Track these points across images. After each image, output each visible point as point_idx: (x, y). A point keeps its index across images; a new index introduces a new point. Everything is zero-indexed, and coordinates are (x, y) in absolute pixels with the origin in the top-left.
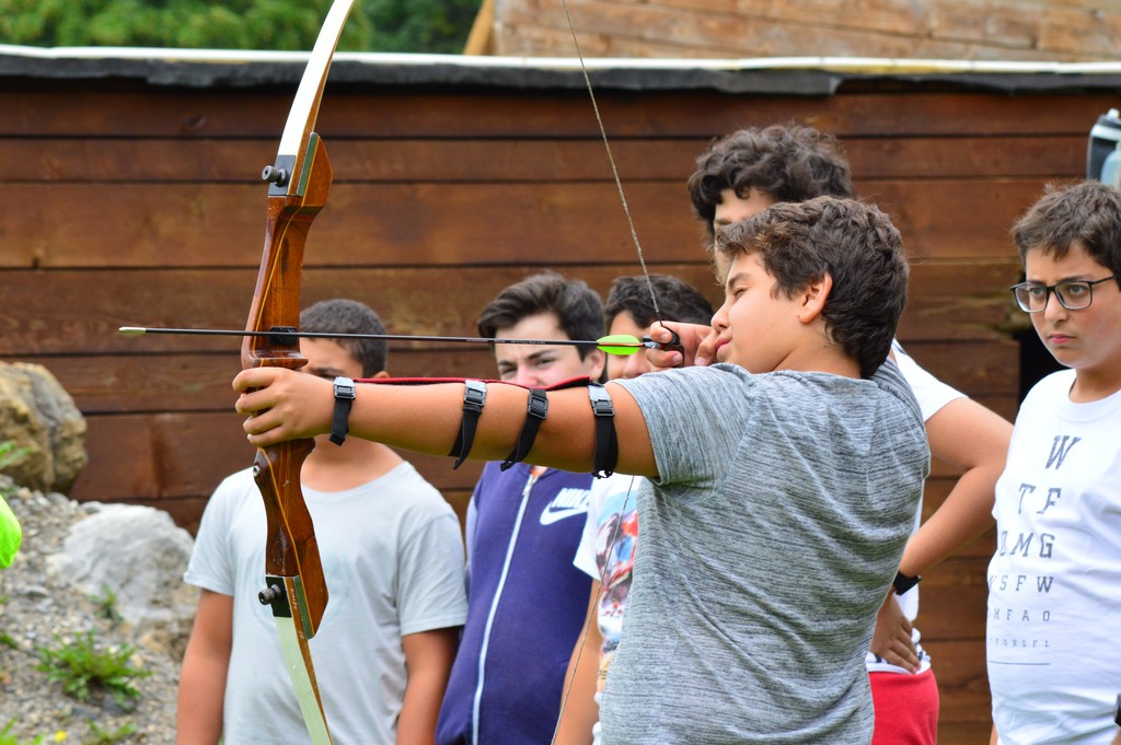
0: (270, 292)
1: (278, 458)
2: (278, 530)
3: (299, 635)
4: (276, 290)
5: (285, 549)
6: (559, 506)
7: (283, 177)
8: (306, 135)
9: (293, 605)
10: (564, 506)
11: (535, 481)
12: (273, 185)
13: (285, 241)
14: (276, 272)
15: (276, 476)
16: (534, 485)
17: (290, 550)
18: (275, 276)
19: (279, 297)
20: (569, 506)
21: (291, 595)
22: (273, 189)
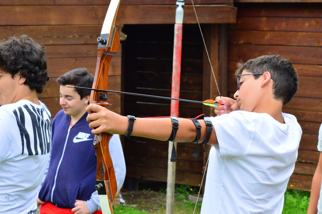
0: (99, 81)
1: (103, 138)
2: (102, 164)
3: (109, 201)
4: (101, 80)
5: (104, 171)
6: (79, 137)
7: (104, 41)
8: (112, 27)
9: (107, 190)
10: (80, 138)
11: (71, 127)
12: (100, 44)
13: (104, 64)
14: (101, 74)
15: (102, 145)
16: (71, 129)
17: (106, 171)
18: (101, 76)
19: (101, 83)
20: (82, 138)
21: (106, 187)
22: (100, 45)
